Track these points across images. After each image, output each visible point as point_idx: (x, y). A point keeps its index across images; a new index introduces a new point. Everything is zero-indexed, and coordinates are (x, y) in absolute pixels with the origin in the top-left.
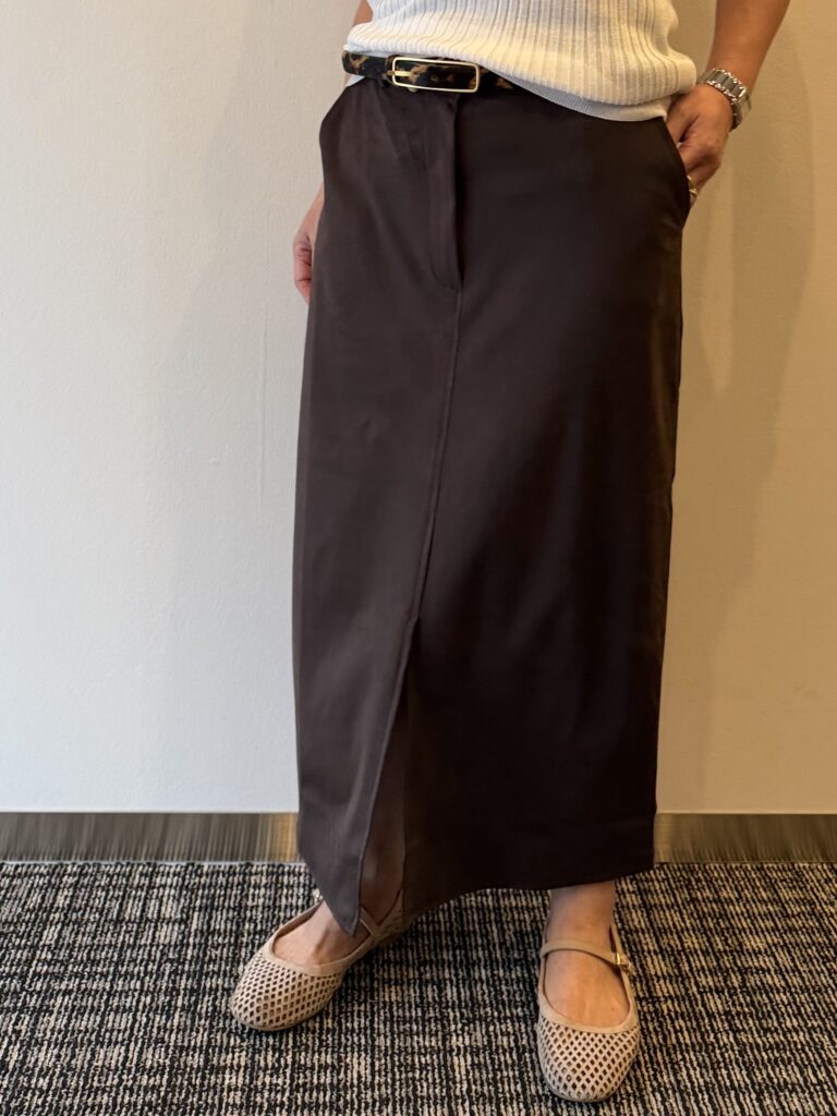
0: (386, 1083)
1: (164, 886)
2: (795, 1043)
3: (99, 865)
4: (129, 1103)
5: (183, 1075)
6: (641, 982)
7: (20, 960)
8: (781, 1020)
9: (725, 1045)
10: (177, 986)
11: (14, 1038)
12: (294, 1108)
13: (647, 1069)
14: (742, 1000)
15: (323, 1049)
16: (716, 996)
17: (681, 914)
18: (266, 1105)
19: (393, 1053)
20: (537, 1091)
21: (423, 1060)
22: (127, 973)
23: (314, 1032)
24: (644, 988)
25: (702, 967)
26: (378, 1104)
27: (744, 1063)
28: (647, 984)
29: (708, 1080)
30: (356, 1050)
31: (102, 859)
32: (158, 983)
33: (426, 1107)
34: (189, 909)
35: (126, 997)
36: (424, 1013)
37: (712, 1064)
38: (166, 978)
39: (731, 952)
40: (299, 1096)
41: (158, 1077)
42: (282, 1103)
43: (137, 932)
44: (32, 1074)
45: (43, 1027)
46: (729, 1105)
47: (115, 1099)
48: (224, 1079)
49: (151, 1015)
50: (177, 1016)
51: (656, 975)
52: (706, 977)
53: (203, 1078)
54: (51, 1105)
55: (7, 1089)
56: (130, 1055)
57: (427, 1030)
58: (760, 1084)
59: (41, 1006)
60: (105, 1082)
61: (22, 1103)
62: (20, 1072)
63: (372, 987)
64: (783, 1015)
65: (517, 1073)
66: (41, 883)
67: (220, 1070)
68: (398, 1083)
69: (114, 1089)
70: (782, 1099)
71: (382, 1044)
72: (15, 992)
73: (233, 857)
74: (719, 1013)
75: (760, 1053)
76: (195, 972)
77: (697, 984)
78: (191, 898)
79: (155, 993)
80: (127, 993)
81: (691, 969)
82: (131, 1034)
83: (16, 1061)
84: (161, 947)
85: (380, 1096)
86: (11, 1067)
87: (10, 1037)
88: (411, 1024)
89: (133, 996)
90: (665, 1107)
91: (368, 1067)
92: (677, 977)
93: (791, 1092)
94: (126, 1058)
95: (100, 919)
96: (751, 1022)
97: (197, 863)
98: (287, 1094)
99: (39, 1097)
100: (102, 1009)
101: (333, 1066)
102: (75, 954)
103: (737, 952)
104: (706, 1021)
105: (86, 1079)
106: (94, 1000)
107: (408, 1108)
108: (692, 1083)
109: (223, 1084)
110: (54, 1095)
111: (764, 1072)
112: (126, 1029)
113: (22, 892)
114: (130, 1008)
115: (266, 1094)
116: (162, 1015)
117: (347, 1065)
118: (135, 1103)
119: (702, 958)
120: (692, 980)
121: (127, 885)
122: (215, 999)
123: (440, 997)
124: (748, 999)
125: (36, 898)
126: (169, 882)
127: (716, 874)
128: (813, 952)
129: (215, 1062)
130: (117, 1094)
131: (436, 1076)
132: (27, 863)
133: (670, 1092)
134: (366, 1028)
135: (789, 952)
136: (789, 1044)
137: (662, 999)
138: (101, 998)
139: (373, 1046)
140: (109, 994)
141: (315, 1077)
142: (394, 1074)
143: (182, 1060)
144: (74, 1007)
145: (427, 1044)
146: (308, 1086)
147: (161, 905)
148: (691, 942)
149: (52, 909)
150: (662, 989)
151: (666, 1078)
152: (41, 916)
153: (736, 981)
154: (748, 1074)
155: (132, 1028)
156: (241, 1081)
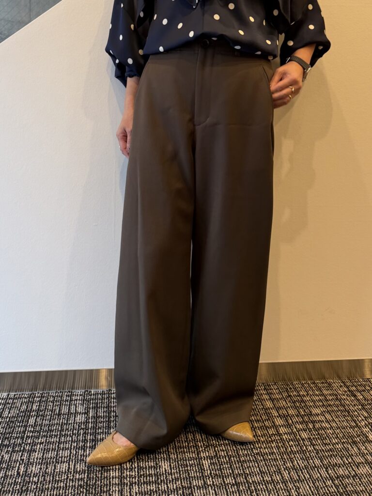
0: (177, 472)
1: (77, 400)
2: (337, 448)
3: (49, 393)
4: (72, 485)
5: (93, 473)
6: (274, 428)
7: (20, 431)
8: (331, 440)
9: (310, 451)
10: (86, 438)
11: (21, 462)
12: (140, 484)
13: (281, 461)
14: (314, 433)
15: (149, 460)
16: (304, 432)
17: (286, 401)
19: (178, 460)
20: (238, 472)
21: (190, 462)
22: (65, 434)
24: (275, 430)
25: (297, 421)
26: (174, 481)
27: (319, 457)
28: (276, 429)
29: (305, 464)
30: (163, 460)
31: (50, 390)
32: (79, 438)
33: (194, 481)
34: (88, 408)
35: (66, 444)
36: (188, 444)
37: (306, 458)
38: (81, 436)
39: (307, 415)
40: (142, 479)
41: (83, 474)
42: (135, 483)
43: (67, 418)
44: (31, 476)
45: (33, 457)
46: (315, 473)
47: (66, 484)
48: (110, 474)
49: (77, 450)
50: (88, 450)
51: (279, 425)
52: (299, 425)
53: (102, 474)
54: (40, 488)
55: (21, 482)
56: (71, 467)
57: (190, 450)
58: (326, 465)
59: (31, 449)
60: (61, 478)
61: (28, 487)
62: (25, 476)
64: (331, 438)
65: (229, 466)
66: (25, 401)
68: (181, 472)
69: (65, 480)
70: (336, 470)
71: (173, 457)
72: (20, 444)
74: (306, 438)
75: (324, 453)
76: (93, 433)
77: (296, 428)
78: (88, 404)
79: (78, 441)
80: (66, 442)
81: (293, 422)
82: (70, 458)
83: (23, 471)
84: (78, 424)
85: (175, 477)
86: (21, 474)
87: (20, 462)
88: (184, 449)
89: (69, 443)
90: (290, 476)
91: (169, 466)
92: (287, 425)
93: (339, 468)
94: (69, 468)
95: (52, 414)
96: (319, 441)
97: (89, 390)
98: (137, 479)
99: (35, 485)
100: (57, 449)
101: (154, 467)
102: (43, 428)
103: (310, 415)
104: (302, 442)
105: (53, 477)
106: (53, 445)
107: (187, 481)
108: (299, 466)
109: (110, 476)
110: (40, 484)
111: (327, 460)
112: (67, 456)
113: (18, 405)
114: (68, 448)
115: (128, 479)
116: (81, 450)
117: (160, 466)
118: (75, 485)
119: (296, 418)
120: (294, 426)
121: (61, 400)
123: (194, 438)
124: (317, 432)
125: (24, 407)
126: (78, 398)
127: (297, 386)
130: (67, 482)
131: (197, 468)
132: (19, 393)
133: (291, 470)
134: (166, 451)
135: (330, 414)
136: (335, 449)
137: (283, 434)
138: (56, 445)
139: (170, 458)
140: (59, 443)
141: (148, 471)
142: (179, 468)
144: (45, 449)
145: (191, 456)
146: (145, 475)
147: (76, 407)
148: (291, 412)
149: (31, 411)
150: (282, 430)
151: (289, 465)
152: (27, 414)
153: (311, 426)
154: (321, 462)
155: (70, 456)
156: (117, 474)
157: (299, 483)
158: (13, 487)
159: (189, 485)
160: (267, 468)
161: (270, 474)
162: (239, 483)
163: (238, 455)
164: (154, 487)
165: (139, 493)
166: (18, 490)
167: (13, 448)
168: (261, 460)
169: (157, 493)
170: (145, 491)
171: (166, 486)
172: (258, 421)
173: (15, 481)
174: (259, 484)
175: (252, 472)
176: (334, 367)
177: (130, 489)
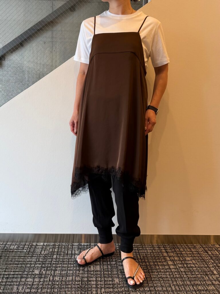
0: (122, 283)
1: (75, 248)
2: (198, 277)
4: (74, 287)
5: (84, 282)
6: (168, 266)
7: (50, 261)
9: (185, 277)
11: (51, 275)
12: (105, 288)
13: (171, 281)
14: (187, 269)
15: (109, 277)
16: (182, 268)
18: (100, 288)
20: (151, 285)
22: (70, 263)
23: (107, 274)
25: (179, 263)
27: (189, 280)
29: (183, 283)
30: (115, 278)
31: (62, 243)
37: (183, 281)
40: (106, 286)
41: (79, 282)
42: (103, 287)
43: (71, 256)
44: (55, 281)
45: (56, 273)
47: (72, 286)
49: (76, 271)
50: (81, 271)
51: (170, 264)
52: (180, 265)
53: (88, 282)
54: (60, 287)
55: (51, 284)
58: (192, 284)
59: (55, 269)
60: (69, 283)
61: (54, 287)
62: (53, 281)
63: (117, 266)
64: (195, 272)
67: (90, 281)
70: (197, 287)
72: (50, 267)
73: (87, 243)
74: (183, 271)
77: (178, 266)
81: (177, 263)
82: (73, 275)
85: (121, 286)
86: (51, 280)
89: (72, 268)
91: (118, 280)
92: (174, 265)
93: (199, 286)
94: (72, 279)
95: (64, 254)
96: (189, 273)
97: (81, 244)
98: (104, 285)
99: (57, 286)
100: (67, 270)
101: (112, 280)
102: (60, 260)
103: (185, 260)
104: (181, 273)
105: (66, 282)
106: (65, 268)
108: (180, 284)
109: (91, 284)
110: (60, 285)
112: (72, 274)
113: (48, 249)
114: (72, 270)
115: (100, 286)
116: (78, 271)
117: (114, 280)
119: (178, 261)
122: (88, 268)
125: (51, 250)
127: (179, 246)
128: (199, 260)
129: (89, 279)
130: (72, 285)
132: (48, 243)
133: (176, 286)
134: (117, 274)
137: (172, 269)
139: (119, 277)
140: (68, 267)
141: (109, 282)
142: (123, 282)
143: (83, 279)
144: (61, 270)
146: (107, 284)
147: (75, 251)
148: (176, 258)
149: (54, 252)
150: (172, 267)
151: (175, 283)
152: (53, 253)
153: (185, 266)
154: (190, 283)
155: (73, 273)
156: (95, 283)
157: (179, 292)
158: (48, 286)
159: (128, 290)
160: (165, 284)
161: (166, 287)
162: (151, 290)
163: (151, 277)
164: (112, 290)
165: (105, 292)
166: (50, 287)
167: (47, 268)
168: (162, 280)
169: (113, 293)
170: (107, 291)
171: (117, 290)
172: (160, 262)
173: (48, 283)
174: (161, 291)
175: (157, 286)
176: (197, 238)
177: (100, 290)
